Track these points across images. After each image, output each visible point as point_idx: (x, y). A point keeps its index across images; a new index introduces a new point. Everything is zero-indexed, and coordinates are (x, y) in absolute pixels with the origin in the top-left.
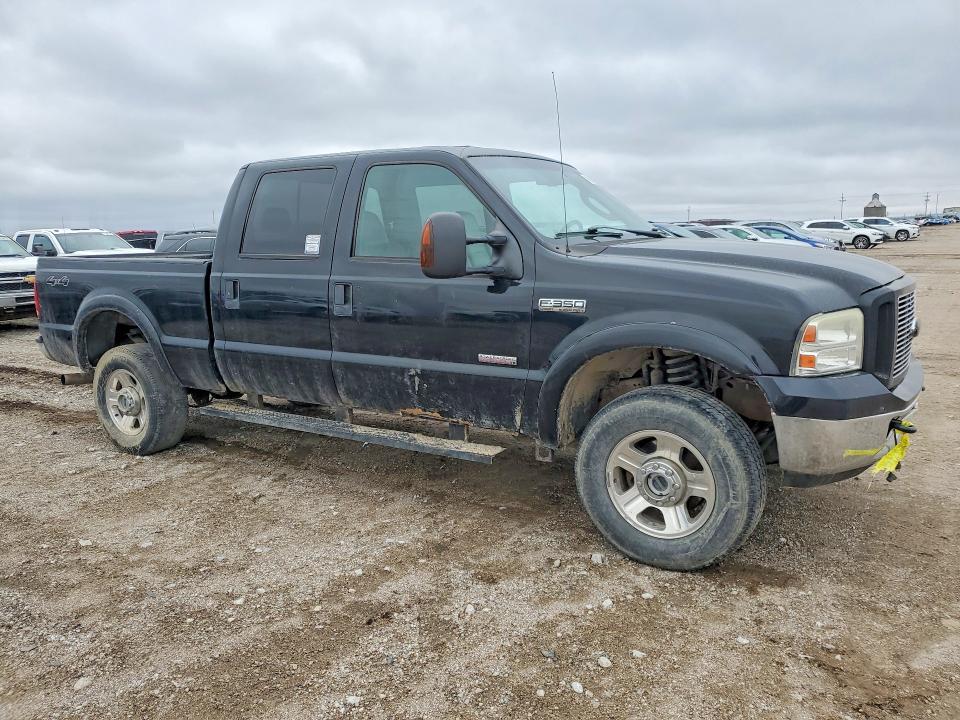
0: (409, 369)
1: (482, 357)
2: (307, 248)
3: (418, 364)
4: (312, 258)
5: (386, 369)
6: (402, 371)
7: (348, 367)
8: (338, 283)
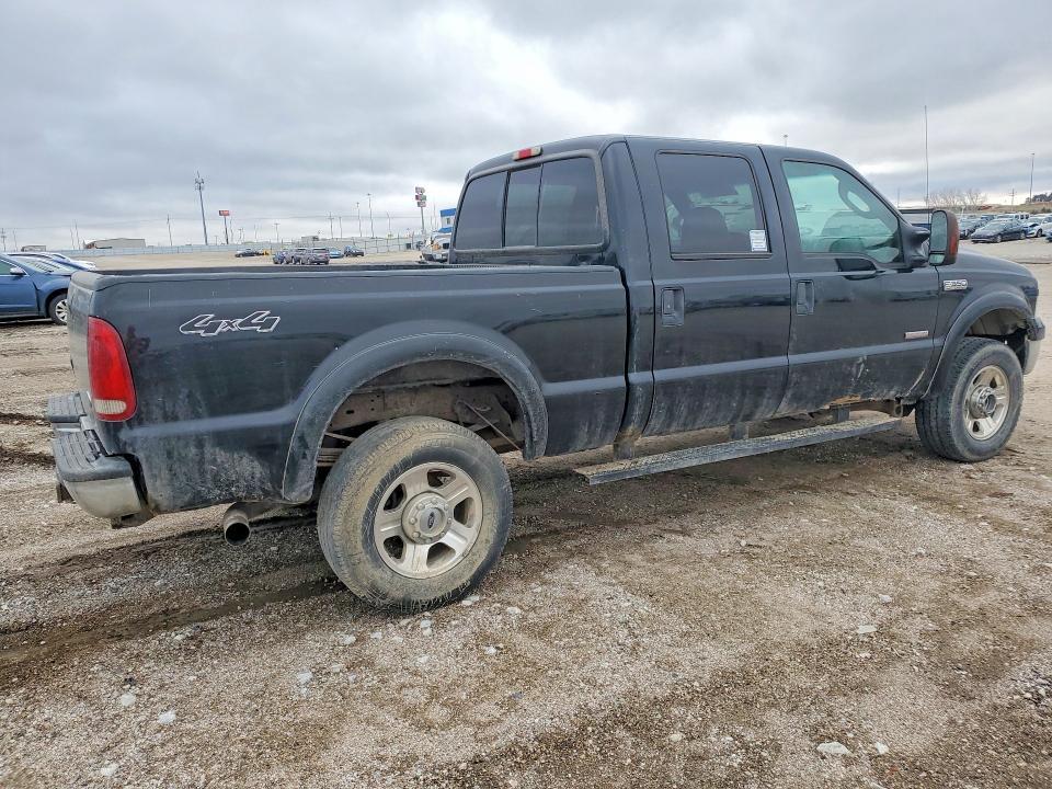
0: (857, 358)
1: (909, 335)
2: (754, 246)
3: (863, 352)
4: (759, 256)
5: (838, 362)
6: (851, 361)
7: (806, 369)
8: (799, 281)
